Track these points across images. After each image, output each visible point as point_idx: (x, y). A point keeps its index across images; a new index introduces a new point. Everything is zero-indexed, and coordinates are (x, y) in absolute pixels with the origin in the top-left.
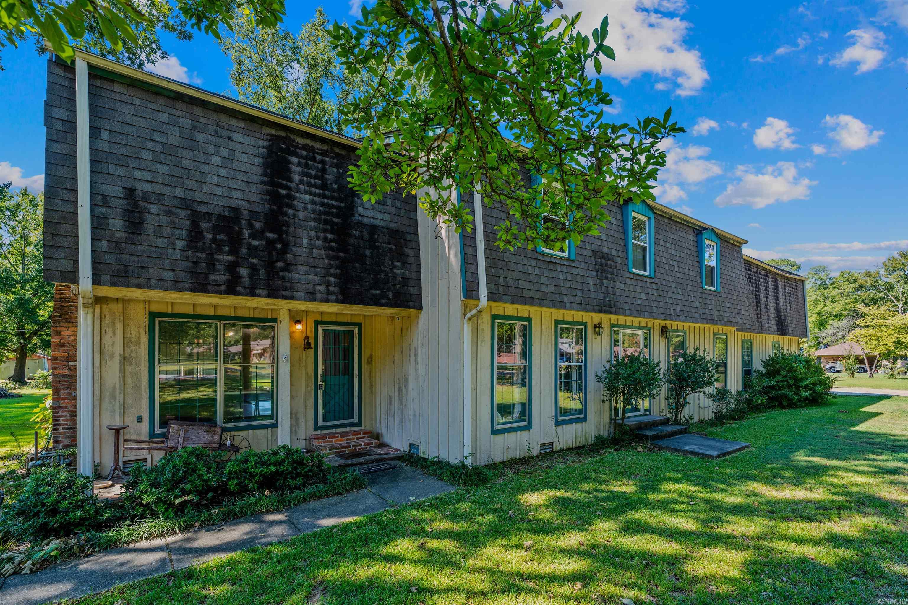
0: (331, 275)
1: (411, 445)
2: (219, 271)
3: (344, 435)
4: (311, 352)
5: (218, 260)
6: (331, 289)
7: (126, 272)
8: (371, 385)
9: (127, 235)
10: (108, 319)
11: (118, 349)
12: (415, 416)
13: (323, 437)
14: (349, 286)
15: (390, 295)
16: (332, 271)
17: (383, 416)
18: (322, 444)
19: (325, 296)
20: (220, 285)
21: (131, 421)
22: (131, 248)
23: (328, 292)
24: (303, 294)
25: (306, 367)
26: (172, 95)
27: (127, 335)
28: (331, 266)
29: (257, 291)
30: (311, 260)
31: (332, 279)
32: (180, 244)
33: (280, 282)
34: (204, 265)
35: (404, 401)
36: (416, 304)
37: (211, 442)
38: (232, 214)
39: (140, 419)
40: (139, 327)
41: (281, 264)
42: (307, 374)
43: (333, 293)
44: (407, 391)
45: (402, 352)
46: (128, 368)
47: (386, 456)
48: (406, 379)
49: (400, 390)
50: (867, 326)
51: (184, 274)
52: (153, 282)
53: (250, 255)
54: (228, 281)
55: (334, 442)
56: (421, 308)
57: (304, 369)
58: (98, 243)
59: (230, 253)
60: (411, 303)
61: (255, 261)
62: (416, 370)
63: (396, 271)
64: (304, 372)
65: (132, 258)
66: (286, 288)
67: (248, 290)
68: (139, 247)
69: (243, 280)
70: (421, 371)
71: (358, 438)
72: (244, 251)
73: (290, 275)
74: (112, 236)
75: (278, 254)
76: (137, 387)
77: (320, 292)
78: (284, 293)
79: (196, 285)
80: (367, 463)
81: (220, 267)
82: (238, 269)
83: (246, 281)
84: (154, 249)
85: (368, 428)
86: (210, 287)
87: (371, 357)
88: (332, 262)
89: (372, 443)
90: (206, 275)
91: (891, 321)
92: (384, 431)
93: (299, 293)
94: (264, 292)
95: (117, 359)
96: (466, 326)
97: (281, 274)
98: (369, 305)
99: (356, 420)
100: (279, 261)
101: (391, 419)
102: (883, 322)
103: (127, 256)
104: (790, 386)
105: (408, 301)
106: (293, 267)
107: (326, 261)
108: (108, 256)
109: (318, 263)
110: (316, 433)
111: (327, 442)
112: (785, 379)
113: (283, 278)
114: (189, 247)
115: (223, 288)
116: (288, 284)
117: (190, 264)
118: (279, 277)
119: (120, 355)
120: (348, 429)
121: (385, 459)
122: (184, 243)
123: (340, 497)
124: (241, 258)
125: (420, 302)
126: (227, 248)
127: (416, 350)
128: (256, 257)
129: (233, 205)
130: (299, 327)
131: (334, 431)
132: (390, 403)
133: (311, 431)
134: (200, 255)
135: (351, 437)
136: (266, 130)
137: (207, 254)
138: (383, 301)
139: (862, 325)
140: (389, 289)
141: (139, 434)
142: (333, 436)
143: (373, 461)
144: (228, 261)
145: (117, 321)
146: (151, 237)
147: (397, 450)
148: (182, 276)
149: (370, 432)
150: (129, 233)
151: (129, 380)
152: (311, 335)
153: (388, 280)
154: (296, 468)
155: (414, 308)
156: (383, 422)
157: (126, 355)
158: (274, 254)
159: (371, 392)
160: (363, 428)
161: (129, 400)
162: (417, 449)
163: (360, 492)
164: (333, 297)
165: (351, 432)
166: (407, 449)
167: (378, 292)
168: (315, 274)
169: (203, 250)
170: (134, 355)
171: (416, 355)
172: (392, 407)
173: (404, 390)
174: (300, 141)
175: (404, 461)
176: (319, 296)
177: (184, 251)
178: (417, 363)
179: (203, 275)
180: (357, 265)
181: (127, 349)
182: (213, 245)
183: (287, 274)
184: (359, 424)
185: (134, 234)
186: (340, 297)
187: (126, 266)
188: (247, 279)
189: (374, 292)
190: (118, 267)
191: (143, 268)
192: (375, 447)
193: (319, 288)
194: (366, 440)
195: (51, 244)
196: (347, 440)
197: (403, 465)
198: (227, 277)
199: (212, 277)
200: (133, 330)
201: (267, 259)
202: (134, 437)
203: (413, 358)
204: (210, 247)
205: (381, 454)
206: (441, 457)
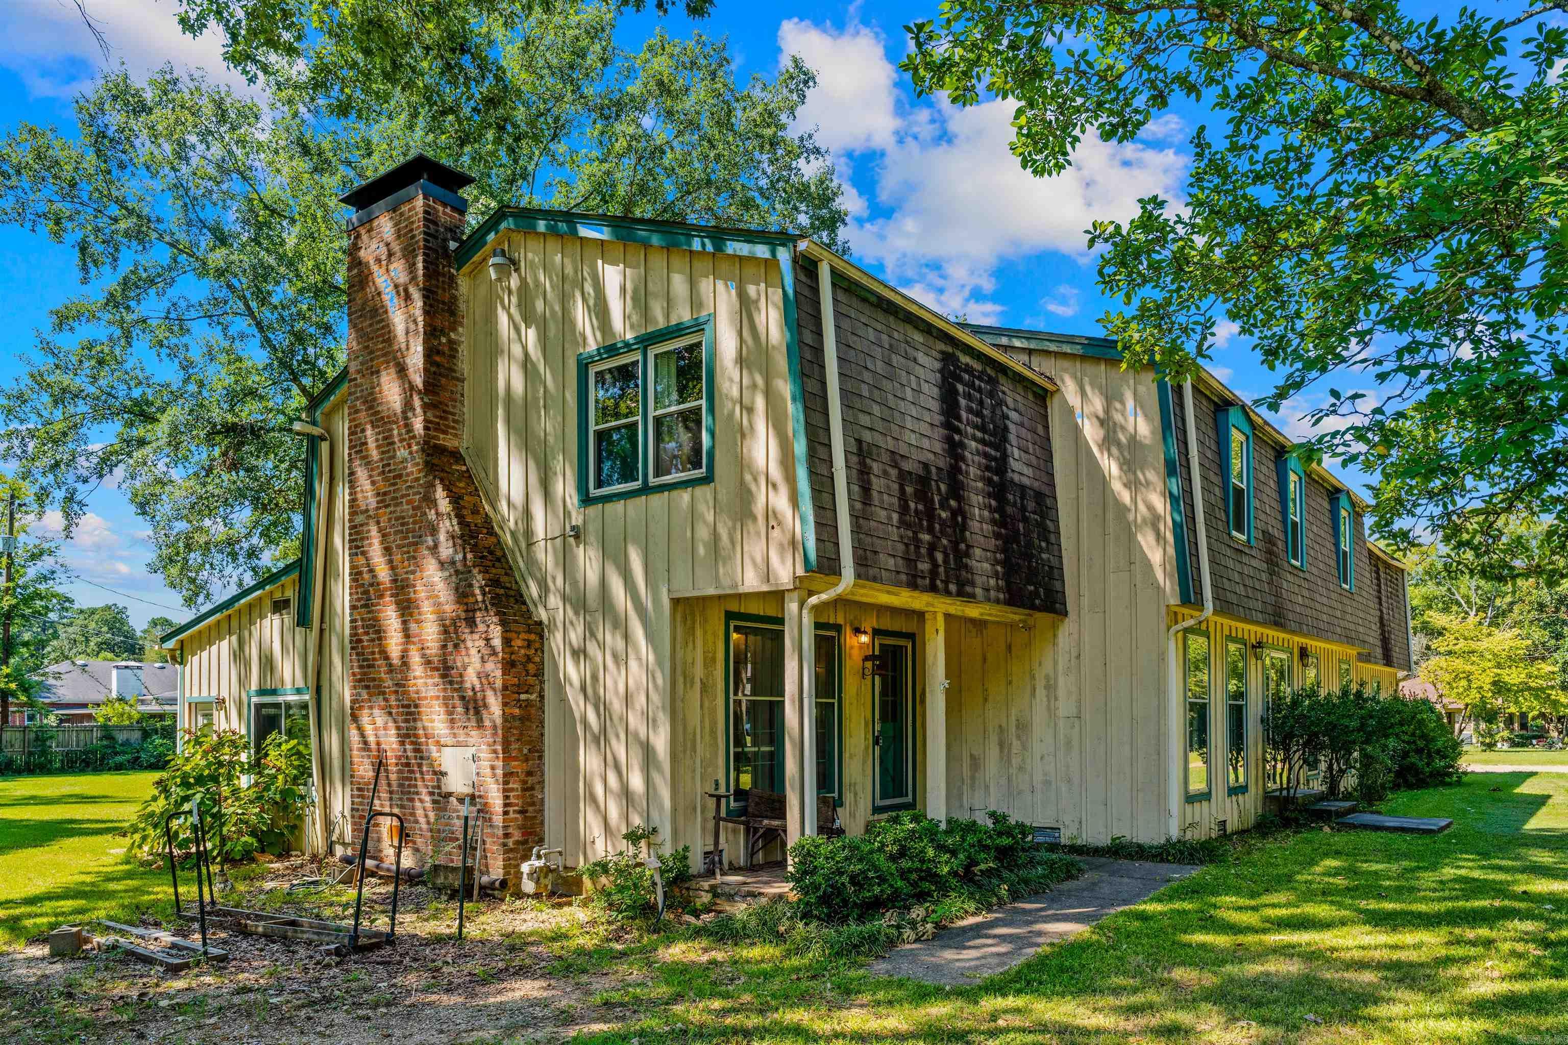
0: (998, 563)
2: (923, 556)
4: (869, 680)
5: (921, 541)
10: (689, 622)
11: (699, 670)
12: (1047, 782)
14: (1011, 580)
16: (998, 556)
20: (925, 578)
21: (708, 787)
22: (866, 525)
23: (998, 589)
24: (981, 591)
25: (865, 706)
26: (873, 299)
27: (706, 648)
28: (997, 549)
29: (950, 587)
30: (983, 539)
31: (999, 569)
32: (895, 518)
33: (964, 573)
34: (913, 548)
35: (1016, 761)
38: (921, 472)
39: (716, 785)
41: (963, 546)
42: (865, 718)
43: (1002, 590)
44: (1024, 745)
46: (706, 702)
48: (1022, 726)
49: (1003, 745)
50: (1450, 653)
53: (942, 533)
54: (930, 571)
56: (1065, 614)
57: (862, 708)
59: (928, 530)
60: (1057, 606)
61: (945, 542)
62: (1052, 710)
64: (863, 715)
65: (867, 539)
66: (969, 581)
67: (944, 585)
68: (871, 524)
69: (940, 570)
70: (1065, 712)
72: (937, 527)
73: (970, 563)
75: (960, 531)
76: (713, 733)
77: (993, 588)
81: (923, 551)
82: (935, 554)
83: (942, 571)
84: (879, 525)
88: (997, 543)
91: (1484, 644)
93: (978, 589)
94: (954, 588)
95: (698, 687)
96: (1171, 642)
97: (964, 561)
100: (961, 541)
101: (978, 794)
102: (1473, 645)
103: (864, 535)
104: (1419, 751)
105: (1055, 603)
106: (971, 551)
107: (993, 541)
112: (1412, 739)
113: (966, 567)
114: (901, 522)
115: (928, 581)
116: (970, 577)
118: (963, 566)
119: (701, 680)
122: (897, 516)
124: (936, 537)
125: (1064, 603)
126: (925, 524)
127: (1050, 678)
129: (923, 459)
130: (864, 638)
132: (974, 767)
133: (870, 815)
134: (908, 533)
136: (941, 346)
137: (914, 532)
138: (1037, 602)
139: (1442, 650)
140: (1040, 584)
144: (928, 543)
145: (697, 624)
146: (877, 508)
150: (863, 503)
151: (707, 721)
153: (1038, 569)
157: (705, 680)
158: (957, 531)
161: (707, 754)
168: (987, 560)
170: (711, 681)
171: (1050, 687)
172: (980, 774)
173: (1016, 743)
174: (965, 359)
176: (992, 593)
178: (1052, 699)
181: (705, 671)
182: (916, 519)
183: (968, 560)
184: (914, 805)
185: (866, 504)
186: (1007, 596)
187: (865, 550)
188: (942, 569)
191: (875, 552)
193: (991, 582)
200: (710, 640)
201: (953, 539)
203: (1041, 692)
204: (915, 522)
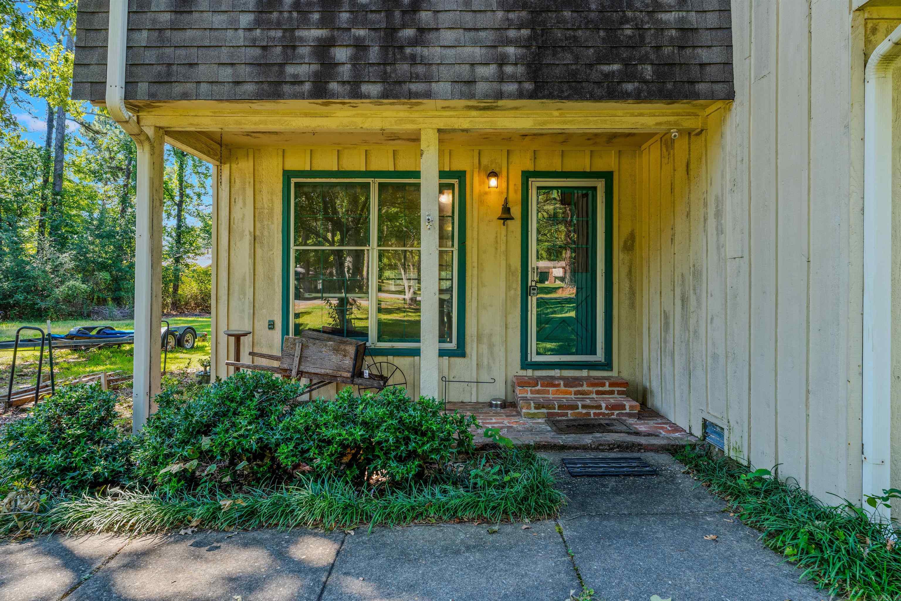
0: (509, 42)
1: (705, 424)
2: (302, 57)
3: (570, 382)
4: (515, 226)
5: (301, 39)
6: (509, 69)
7: (169, 74)
8: (632, 293)
9: (173, 17)
10: (238, 184)
11: (248, 225)
12: (715, 357)
13: (533, 382)
14: (549, 60)
15: (648, 71)
16: (512, 34)
17: (653, 354)
18: (529, 395)
19: (496, 86)
20: (302, 82)
21: (261, 326)
22: (178, 37)
23: (501, 78)
24: (448, 86)
25: (507, 253)
27: (258, 205)
28: (510, 25)
29: (365, 88)
30: (468, 17)
31: (511, 50)
32: (246, 20)
33: (406, 67)
34: (279, 50)
35: (692, 322)
36: (718, 87)
37: (339, 368)
39: (271, 325)
40: (272, 194)
41: (409, 32)
42: (508, 266)
43: (513, 78)
44: (698, 301)
45: (688, 215)
46: (259, 251)
47: (643, 441)
48: (697, 274)
49: (684, 300)
51: (248, 69)
52: (204, 87)
53: (354, 23)
54: (316, 74)
55: (552, 394)
56: (730, 96)
57: (503, 257)
58: (136, 35)
59: (322, 23)
60: (701, 87)
61: (362, 33)
62: (719, 247)
63: (664, 17)
64: (503, 263)
65: (178, 52)
66: (417, 76)
67: (348, 87)
68: (189, 33)
69: (341, 69)
70: (730, 251)
71: (598, 393)
72: (345, 16)
73: (426, 52)
74: (154, 21)
75: (404, 12)
76: (269, 279)
77: (486, 80)
78: (414, 87)
79: (265, 86)
80: (598, 448)
81: (304, 51)
82: (332, 50)
83: (345, 71)
84: (207, 32)
85: (626, 375)
86: (286, 88)
87: (632, 236)
88: (511, 15)
89: (623, 407)
90: (282, 65)
92: (655, 385)
93: (442, 84)
94: (374, 89)
95: (247, 239)
96: (871, 88)
97: (408, 51)
98: (593, 98)
99: (600, 356)
100: (404, 26)
101: (667, 361)
103: (173, 49)
105: (692, 83)
106: (432, 36)
107: (500, 14)
108: (148, 53)
109: (483, 20)
110: (523, 373)
111: (538, 392)
113: (413, 60)
114: (258, 23)
115: (307, 86)
116: (420, 69)
117: (258, 52)
118: (404, 58)
119: (250, 233)
120: (584, 373)
121: (640, 447)
122: (251, 17)
123: (483, 530)
124: (339, 29)
125: (729, 81)
126: (316, 16)
127: (719, 202)
128: (364, 24)
130: (493, 182)
131: (556, 373)
132: (666, 326)
133: (516, 369)
134: (272, 33)
135: (585, 388)
137: (285, 30)
138: (629, 87)
140: (644, 60)
141: (271, 347)
142: (550, 382)
143: (611, 447)
144: (318, 39)
145: (247, 186)
146: (205, 14)
147: (676, 428)
148: (244, 72)
149: (626, 384)
150: (176, 12)
151: (260, 269)
152: (515, 197)
153: (642, 38)
154: (407, 440)
155: (712, 97)
156: (653, 365)
157: (258, 233)
158: (397, 14)
159: (632, 306)
160: (614, 373)
161: (260, 297)
162: (721, 436)
163: (538, 526)
164: (512, 87)
165: (587, 378)
166: (698, 432)
167: (616, 67)
168: (475, 43)
169: (278, 25)
170: (266, 233)
171: (718, 214)
172: (670, 338)
173: (693, 299)
175: (684, 461)
176: (481, 87)
177: (250, 30)
178: (720, 231)
179: (276, 68)
180: (567, 14)
181: (258, 225)
182: (295, 14)
183: (419, 49)
184: (608, 365)
185: (182, 12)
186: (529, 86)
187: (169, 65)
188: (348, 67)
189: (606, 68)
190: (159, 68)
191: (191, 65)
192: (630, 415)
193: (482, 71)
194: (613, 399)
195: (83, 45)
196: (576, 393)
197: (678, 468)
198: (315, 67)
199: (290, 70)
200: (264, 198)
201: (383, 25)
202: (265, 351)
203: (712, 222)
204: (290, 19)
205: (637, 433)
206: (783, 474)
